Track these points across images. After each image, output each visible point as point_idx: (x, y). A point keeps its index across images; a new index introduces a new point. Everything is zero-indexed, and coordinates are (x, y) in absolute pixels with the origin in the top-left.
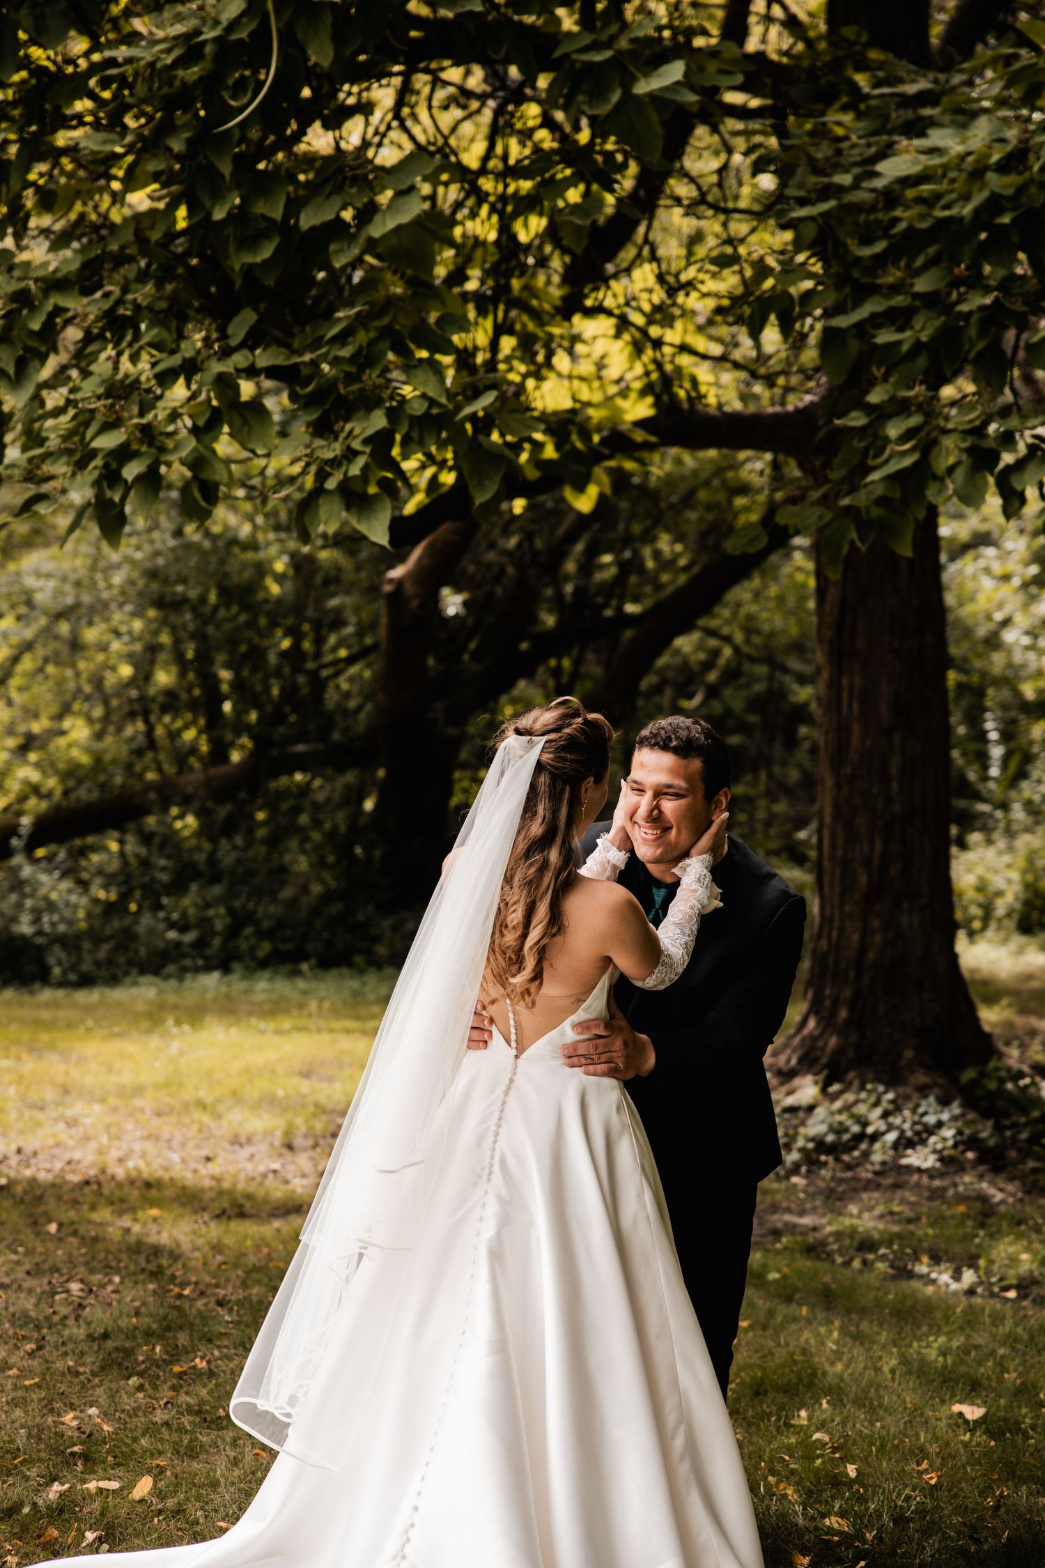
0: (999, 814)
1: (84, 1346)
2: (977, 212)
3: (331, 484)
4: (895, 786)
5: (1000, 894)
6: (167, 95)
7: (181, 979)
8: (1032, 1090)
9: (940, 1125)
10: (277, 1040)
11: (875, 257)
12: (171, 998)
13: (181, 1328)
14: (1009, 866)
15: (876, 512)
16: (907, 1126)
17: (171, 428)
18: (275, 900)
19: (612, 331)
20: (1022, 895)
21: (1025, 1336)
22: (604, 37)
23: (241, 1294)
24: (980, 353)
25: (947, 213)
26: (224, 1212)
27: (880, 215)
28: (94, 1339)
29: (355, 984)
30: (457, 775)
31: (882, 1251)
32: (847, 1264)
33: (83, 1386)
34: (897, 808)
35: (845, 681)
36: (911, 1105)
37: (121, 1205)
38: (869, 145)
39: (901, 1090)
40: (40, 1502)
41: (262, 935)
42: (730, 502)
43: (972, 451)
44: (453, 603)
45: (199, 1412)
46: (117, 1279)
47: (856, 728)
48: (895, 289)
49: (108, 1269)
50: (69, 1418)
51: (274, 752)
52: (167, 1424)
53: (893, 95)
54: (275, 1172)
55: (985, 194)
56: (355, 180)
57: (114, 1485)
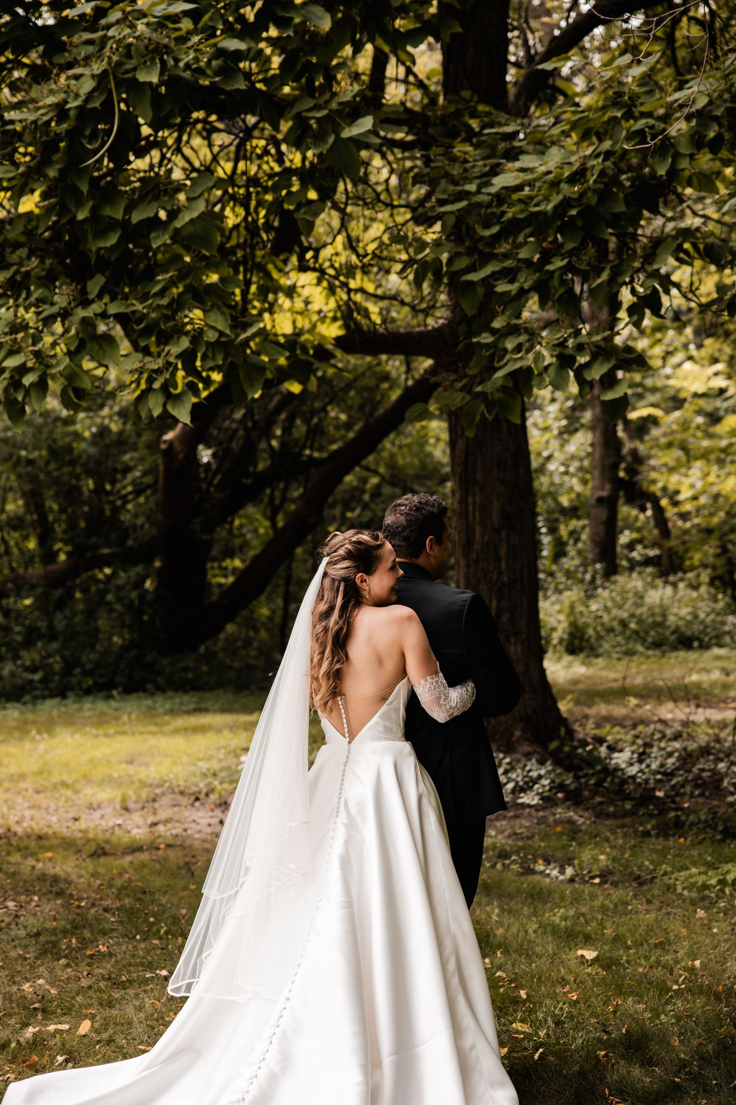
0: (550, 579)
1: (25, 942)
2: (555, 208)
3: (157, 385)
4: (503, 565)
5: (553, 629)
6: (44, 142)
7: (34, 704)
8: (596, 753)
9: (540, 777)
10: (107, 741)
11: (493, 236)
12: (30, 717)
13: (84, 927)
14: (560, 612)
15: (497, 396)
16: (519, 779)
17: (52, 353)
18: (93, 650)
19: (315, 281)
20: (567, 630)
21: (611, 906)
22: (321, 101)
23: (118, 904)
24: (561, 296)
25: (537, 209)
26: (95, 852)
27: (495, 210)
28: (31, 937)
29: (149, 702)
30: (209, 565)
31: (514, 858)
32: (494, 866)
33: (31, 966)
34: (505, 579)
35: (470, 499)
36: (521, 765)
37: (25, 851)
38: (485, 166)
39: (514, 756)
40: (22, 1040)
41: (86, 674)
42: (378, 386)
43: (560, 357)
44: (205, 455)
45: (110, 979)
46: (36, 898)
47: (478, 530)
48: (506, 256)
49: (28, 892)
50: (26, 987)
51: (89, 554)
52: (90, 987)
53: (496, 133)
54: (119, 825)
55: (561, 197)
56: (166, 192)
57: (66, 1027)
